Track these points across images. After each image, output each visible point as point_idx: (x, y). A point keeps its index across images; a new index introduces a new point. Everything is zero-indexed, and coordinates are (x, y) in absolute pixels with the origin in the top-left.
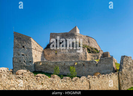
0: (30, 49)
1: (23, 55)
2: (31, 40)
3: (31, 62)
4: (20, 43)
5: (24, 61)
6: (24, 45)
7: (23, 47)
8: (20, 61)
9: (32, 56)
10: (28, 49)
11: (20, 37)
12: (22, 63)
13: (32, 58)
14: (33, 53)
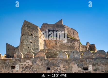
0: (37, 37)
1: (31, 42)
2: (38, 28)
3: (37, 49)
4: (30, 31)
5: (32, 48)
6: (32, 33)
7: (32, 35)
8: (29, 48)
9: (38, 44)
10: (36, 37)
11: (30, 25)
12: (30, 50)
13: (39, 46)
14: (39, 41)
